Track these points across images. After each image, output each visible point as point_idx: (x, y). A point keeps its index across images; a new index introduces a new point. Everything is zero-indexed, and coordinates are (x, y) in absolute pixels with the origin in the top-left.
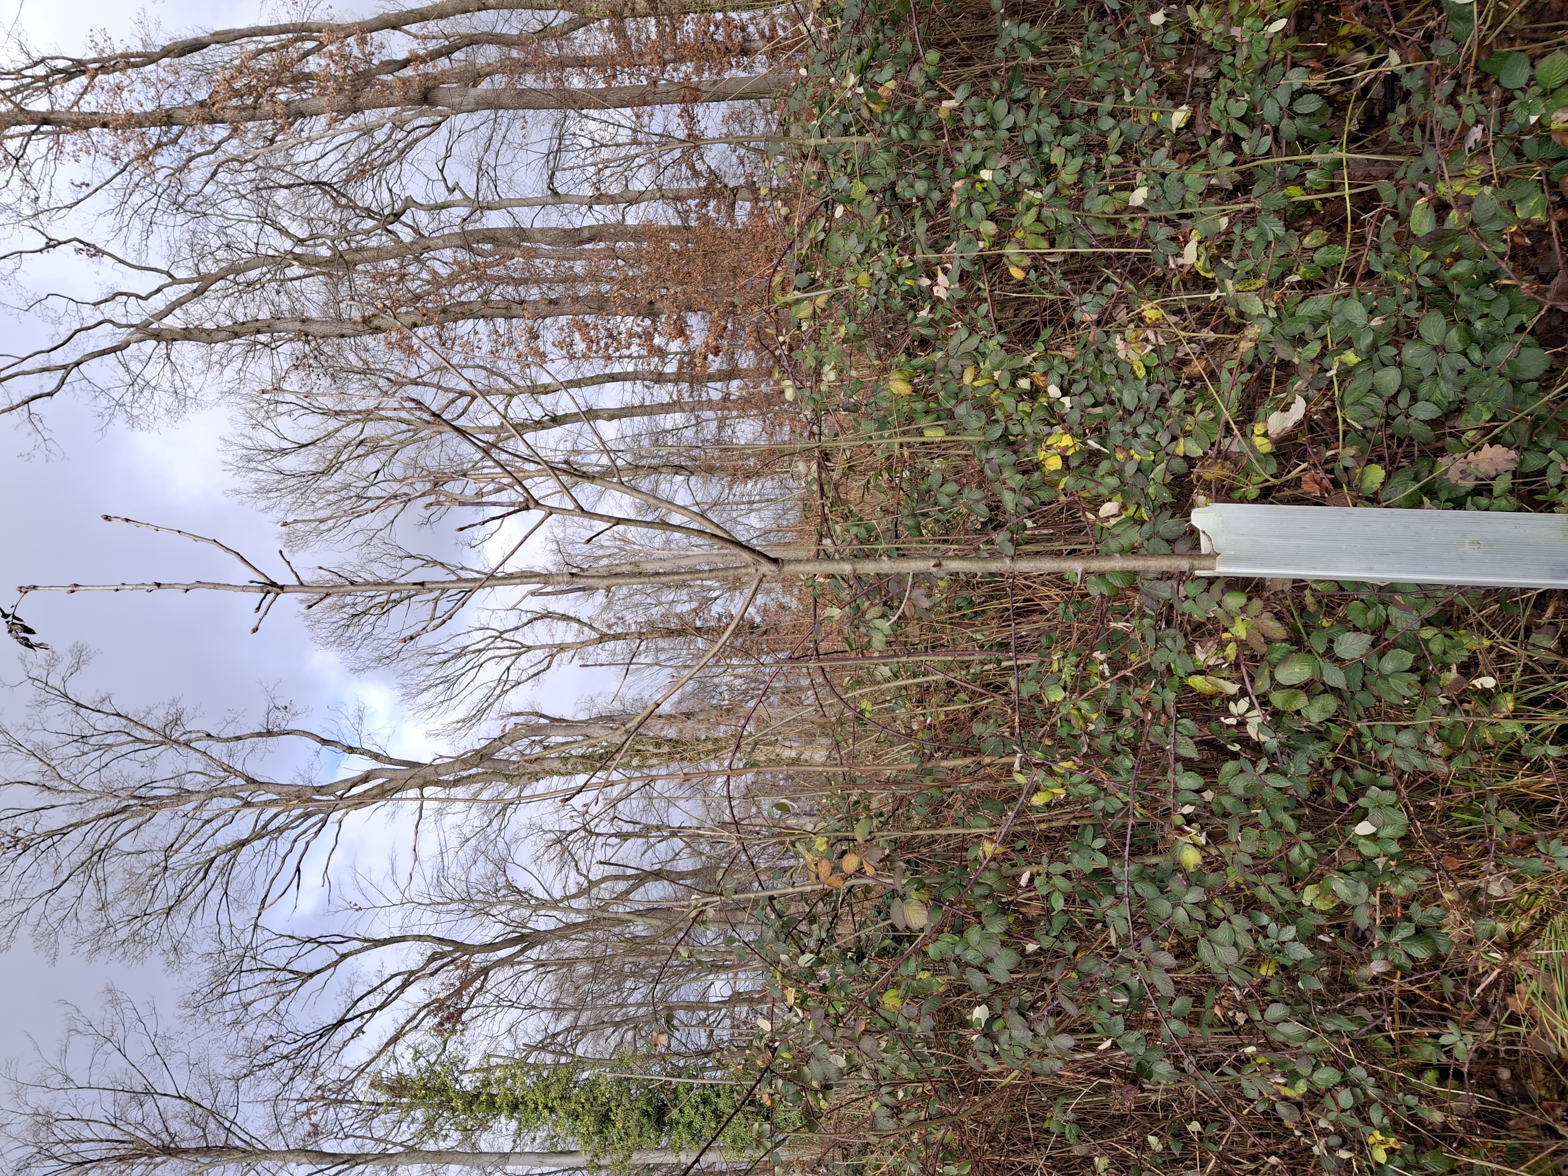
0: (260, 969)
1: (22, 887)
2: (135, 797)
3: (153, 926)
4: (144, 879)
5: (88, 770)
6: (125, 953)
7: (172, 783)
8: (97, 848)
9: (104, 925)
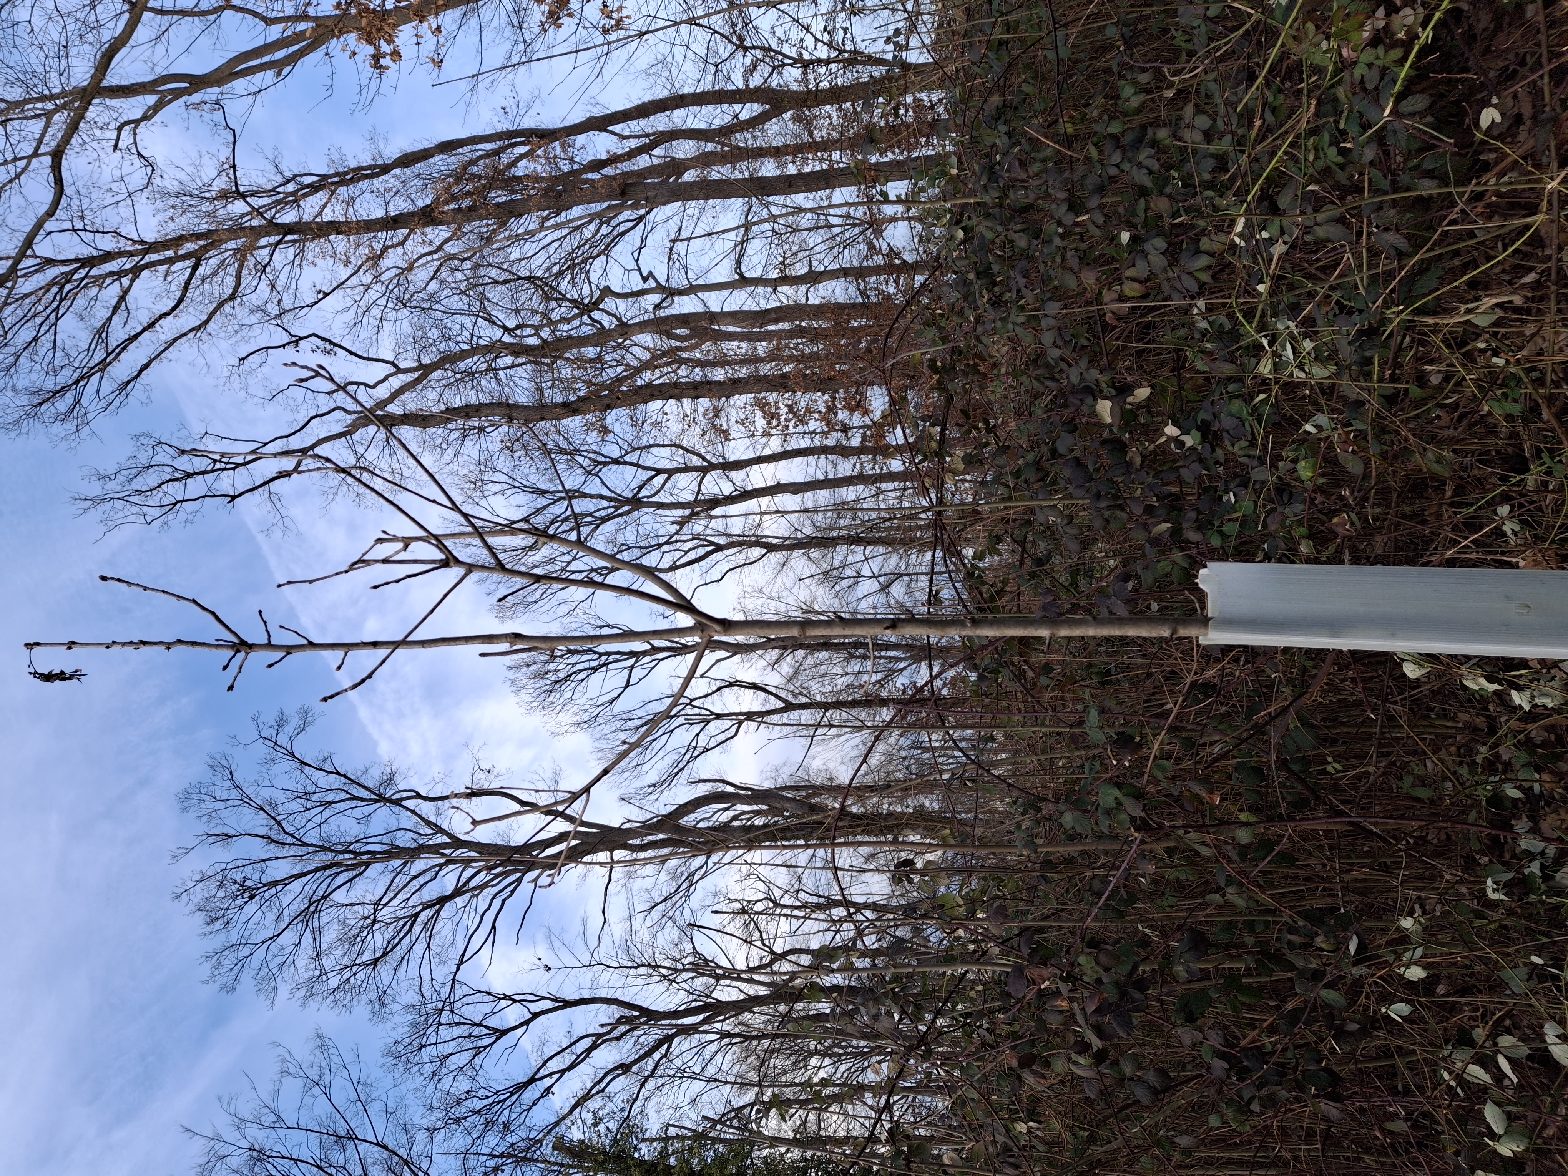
0: (459, 1024)
1: (247, 934)
2: (350, 852)
3: (361, 976)
4: (355, 931)
5: (310, 825)
6: (336, 1002)
7: (385, 839)
8: (315, 898)
9: (317, 973)
